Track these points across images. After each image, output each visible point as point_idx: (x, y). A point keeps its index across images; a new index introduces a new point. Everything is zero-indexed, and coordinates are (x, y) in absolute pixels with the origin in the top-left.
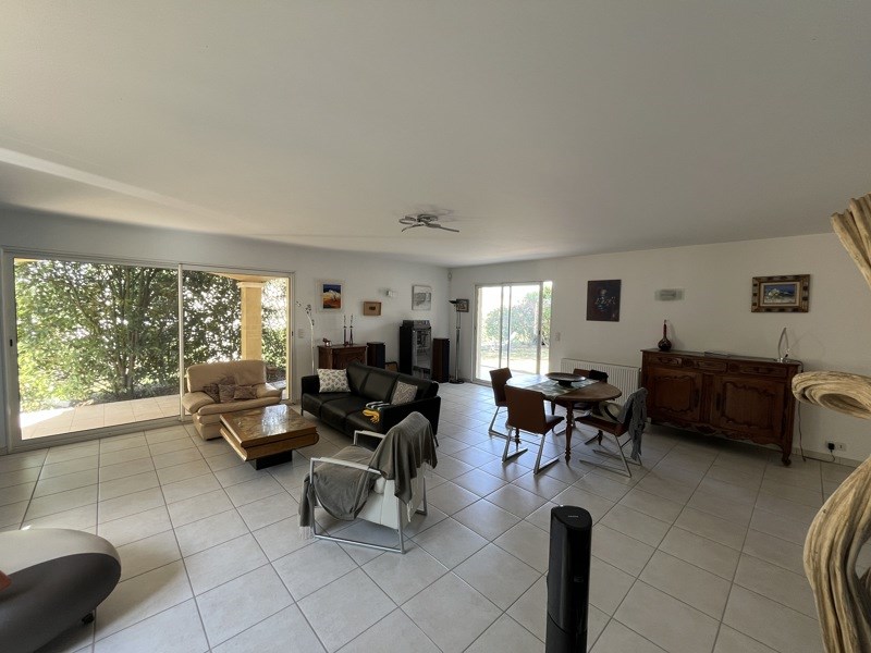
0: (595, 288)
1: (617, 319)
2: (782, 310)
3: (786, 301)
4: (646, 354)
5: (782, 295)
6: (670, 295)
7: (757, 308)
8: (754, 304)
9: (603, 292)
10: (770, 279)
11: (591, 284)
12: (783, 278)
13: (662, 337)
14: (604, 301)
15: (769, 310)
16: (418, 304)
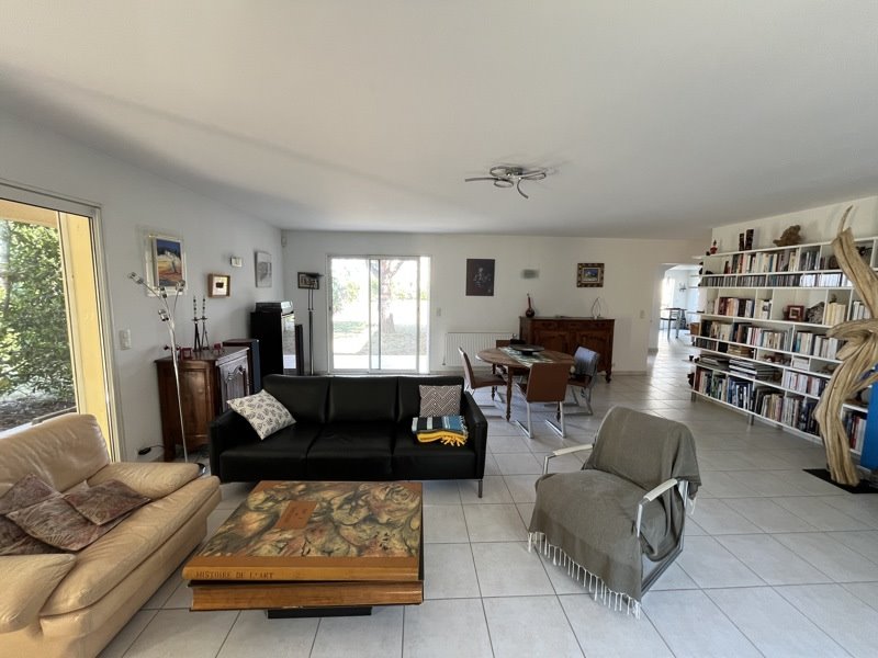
0: (473, 265)
1: (492, 294)
2: (592, 285)
3: (592, 280)
4: (521, 318)
5: (592, 276)
6: (529, 274)
7: (581, 284)
8: (579, 282)
9: (481, 270)
10: (587, 265)
11: (470, 262)
12: (593, 265)
13: (527, 307)
14: (480, 278)
15: (586, 286)
16: (262, 278)
